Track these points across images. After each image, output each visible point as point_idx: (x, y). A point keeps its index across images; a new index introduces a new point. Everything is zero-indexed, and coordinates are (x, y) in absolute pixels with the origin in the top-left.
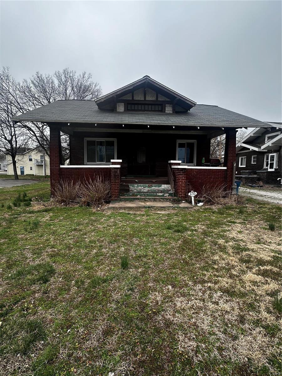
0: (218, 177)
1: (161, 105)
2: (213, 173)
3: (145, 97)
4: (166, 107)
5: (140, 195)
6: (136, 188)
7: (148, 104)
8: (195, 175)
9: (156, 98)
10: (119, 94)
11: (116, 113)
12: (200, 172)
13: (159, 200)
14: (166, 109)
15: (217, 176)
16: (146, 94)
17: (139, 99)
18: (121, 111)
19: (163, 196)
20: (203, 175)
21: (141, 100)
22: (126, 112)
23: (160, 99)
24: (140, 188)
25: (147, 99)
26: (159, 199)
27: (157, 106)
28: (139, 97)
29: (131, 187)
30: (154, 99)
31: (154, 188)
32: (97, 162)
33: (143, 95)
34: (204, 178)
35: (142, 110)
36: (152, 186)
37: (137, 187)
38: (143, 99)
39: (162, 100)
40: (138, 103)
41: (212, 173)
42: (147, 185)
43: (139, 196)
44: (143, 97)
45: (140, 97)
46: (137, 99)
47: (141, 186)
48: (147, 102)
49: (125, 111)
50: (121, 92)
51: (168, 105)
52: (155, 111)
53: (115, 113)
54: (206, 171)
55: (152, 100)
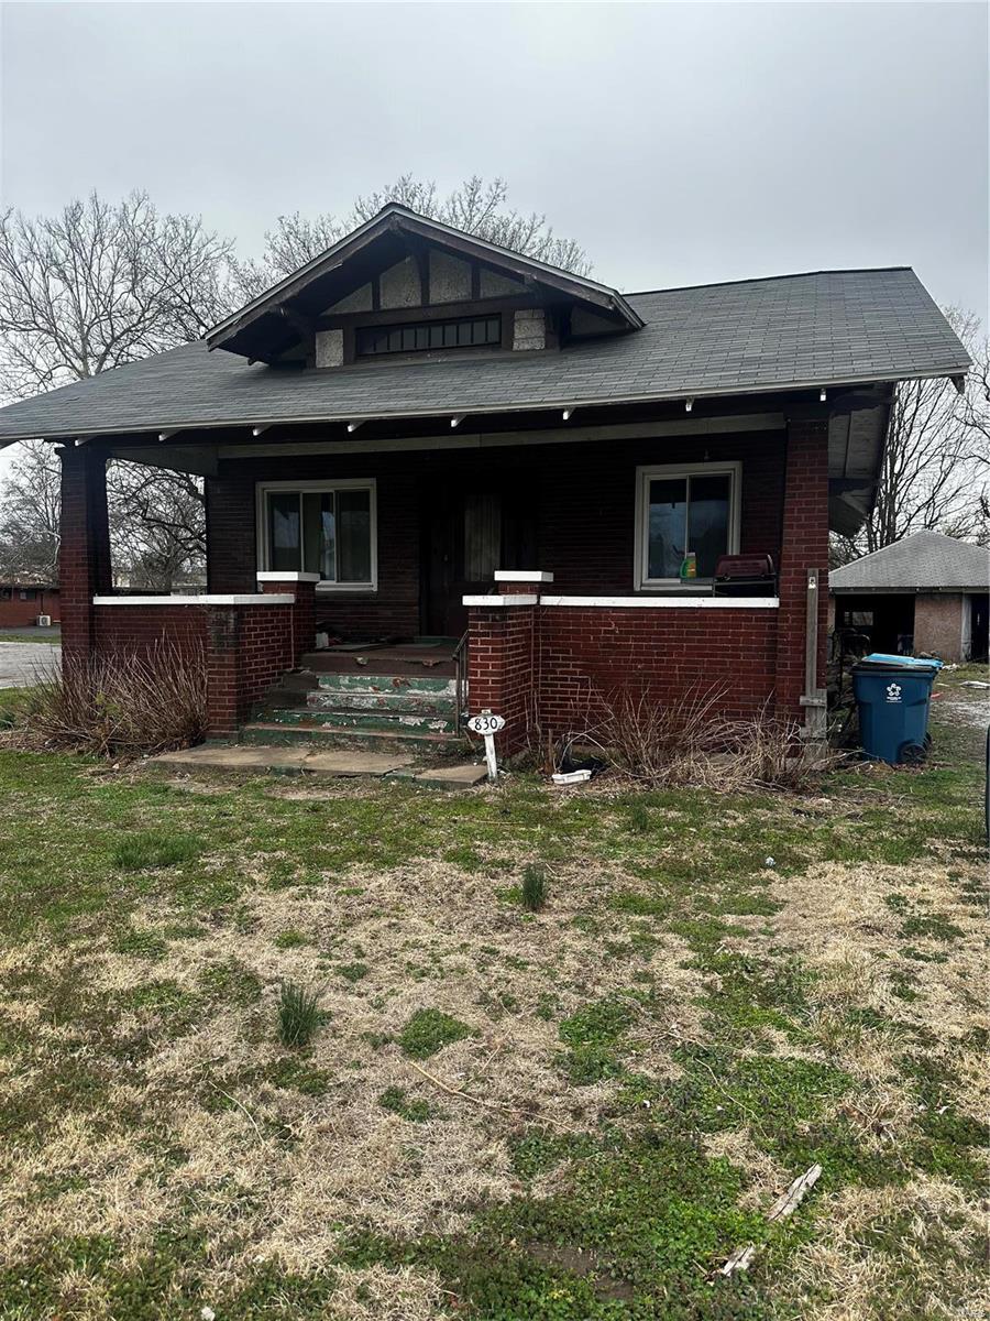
0: (734, 649)
1: (496, 316)
2: (706, 626)
3: (425, 293)
4: (516, 324)
5: (332, 722)
6: (344, 689)
7: (443, 322)
8: (616, 639)
9: (473, 288)
10: (293, 297)
11: (316, 374)
12: (636, 625)
13: (393, 746)
14: (517, 336)
15: (730, 641)
16: (428, 278)
17: (402, 303)
18: (333, 365)
19: (424, 728)
20: (655, 640)
21: (409, 308)
22: (355, 367)
23: (487, 292)
24: (359, 690)
25: (434, 298)
26: (392, 739)
27: (479, 327)
28: (400, 295)
29: (327, 686)
30: (462, 293)
31: (417, 691)
33: (417, 283)
34: (658, 654)
35: (417, 351)
36: (411, 687)
37: (348, 687)
38: (419, 303)
39: (500, 293)
40: (403, 323)
41: (701, 626)
42: (389, 679)
43: (327, 724)
44: (419, 294)
45: (404, 295)
46: (392, 306)
47: (365, 684)
48: (432, 315)
49: (346, 361)
50: (297, 290)
51: (525, 314)
52: (473, 347)
53: (310, 375)
54: (669, 618)
55: (453, 299)
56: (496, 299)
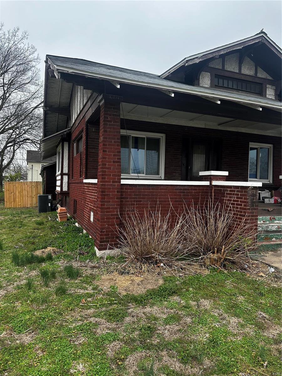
1: (261, 84)
3: (240, 69)
4: (267, 89)
7: (243, 81)
9: (255, 72)
14: (267, 93)
16: (241, 64)
17: (232, 70)
18: (206, 86)
21: (234, 72)
22: (212, 88)
23: (259, 75)
25: (243, 72)
28: (232, 67)
30: (252, 73)
32: (132, 175)
33: (237, 64)
38: (238, 71)
39: (263, 77)
43: (274, 239)
44: (238, 69)
46: (229, 70)
49: (211, 86)
51: (270, 86)
55: (249, 74)
56: (262, 78)
